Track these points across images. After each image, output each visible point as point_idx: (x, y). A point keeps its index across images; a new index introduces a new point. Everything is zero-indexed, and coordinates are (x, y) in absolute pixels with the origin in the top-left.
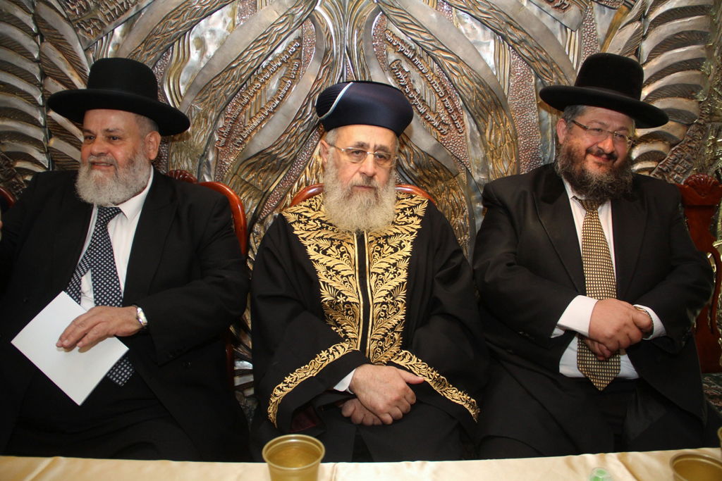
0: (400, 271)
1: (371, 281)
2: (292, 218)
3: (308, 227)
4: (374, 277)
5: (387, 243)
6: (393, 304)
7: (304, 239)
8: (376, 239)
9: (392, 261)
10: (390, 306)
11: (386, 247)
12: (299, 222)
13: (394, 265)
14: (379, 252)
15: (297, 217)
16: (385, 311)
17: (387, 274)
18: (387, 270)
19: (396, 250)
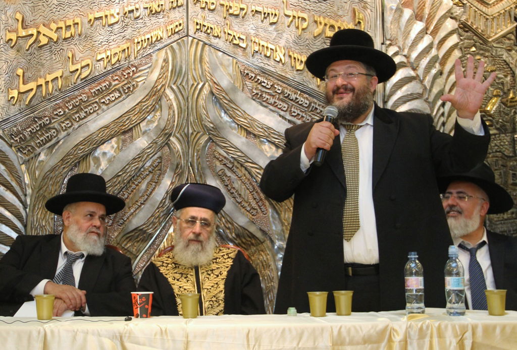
0: (220, 286)
1: (204, 293)
2: (158, 264)
3: (168, 268)
4: (206, 290)
5: (212, 273)
6: (216, 301)
7: (166, 274)
8: (207, 271)
9: (215, 282)
10: (215, 302)
11: (212, 275)
12: (163, 266)
13: (217, 283)
14: (208, 278)
15: (161, 263)
16: (211, 305)
17: (212, 288)
18: (212, 286)
19: (218, 276)
